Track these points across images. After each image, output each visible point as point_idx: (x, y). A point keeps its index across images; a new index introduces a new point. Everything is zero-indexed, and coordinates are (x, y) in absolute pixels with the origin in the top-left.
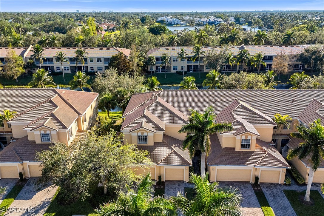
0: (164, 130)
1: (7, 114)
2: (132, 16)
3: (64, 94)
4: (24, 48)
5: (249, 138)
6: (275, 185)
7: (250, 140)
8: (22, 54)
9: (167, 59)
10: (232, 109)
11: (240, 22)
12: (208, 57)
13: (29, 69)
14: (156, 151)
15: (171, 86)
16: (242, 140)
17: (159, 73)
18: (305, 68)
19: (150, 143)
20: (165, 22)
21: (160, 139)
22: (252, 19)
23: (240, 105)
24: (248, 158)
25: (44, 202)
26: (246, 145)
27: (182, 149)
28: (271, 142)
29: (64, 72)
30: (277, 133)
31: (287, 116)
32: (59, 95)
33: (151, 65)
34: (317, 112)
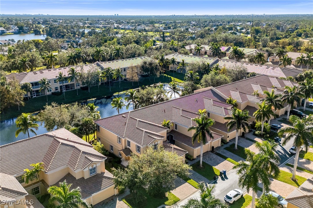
11: (24, 30)
17: (34, 97)
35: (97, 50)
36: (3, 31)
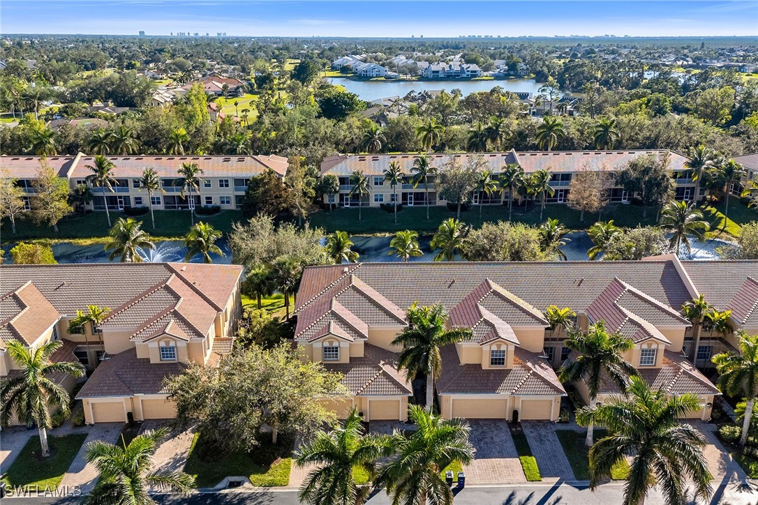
0: (366, 337)
1: (94, 312)
2: (273, 53)
3: (185, 271)
4: (66, 159)
5: (503, 348)
6: (546, 423)
7: (504, 351)
8: (63, 172)
9: (362, 183)
10: (479, 298)
11: (518, 71)
12: (443, 176)
13: (78, 203)
14: (354, 372)
15: (370, 235)
16: (493, 351)
17: (346, 208)
18: (635, 196)
19: (344, 358)
20: (351, 70)
21: (360, 353)
22: (543, 65)
23: (492, 290)
24: (502, 381)
25: (174, 459)
26: (498, 360)
27: (396, 367)
28: (542, 354)
29: (153, 207)
30: (553, 337)
31: (567, 309)
32: (178, 275)
33: (330, 192)
34: (616, 302)
35: (547, 122)
36: (475, 72)
